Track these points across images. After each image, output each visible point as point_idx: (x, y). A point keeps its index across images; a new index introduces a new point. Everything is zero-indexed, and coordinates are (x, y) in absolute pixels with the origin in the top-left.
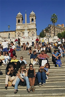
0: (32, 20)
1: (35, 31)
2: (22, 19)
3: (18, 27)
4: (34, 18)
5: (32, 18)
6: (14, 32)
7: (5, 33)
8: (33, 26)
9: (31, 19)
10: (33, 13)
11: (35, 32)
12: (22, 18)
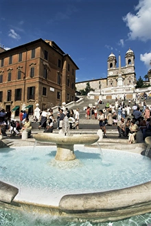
0: (129, 61)
1: (132, 76)
2: (116, 62)
3: (111, 73)
4: (132, 58)
5: (129, 58)
6: (105, 80)
7: (95, 82)
8: (131, 70)
9: (127, 60)
10: (131, 51)
11: (133, 78)
12: (115, 60)
